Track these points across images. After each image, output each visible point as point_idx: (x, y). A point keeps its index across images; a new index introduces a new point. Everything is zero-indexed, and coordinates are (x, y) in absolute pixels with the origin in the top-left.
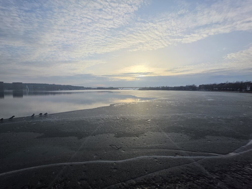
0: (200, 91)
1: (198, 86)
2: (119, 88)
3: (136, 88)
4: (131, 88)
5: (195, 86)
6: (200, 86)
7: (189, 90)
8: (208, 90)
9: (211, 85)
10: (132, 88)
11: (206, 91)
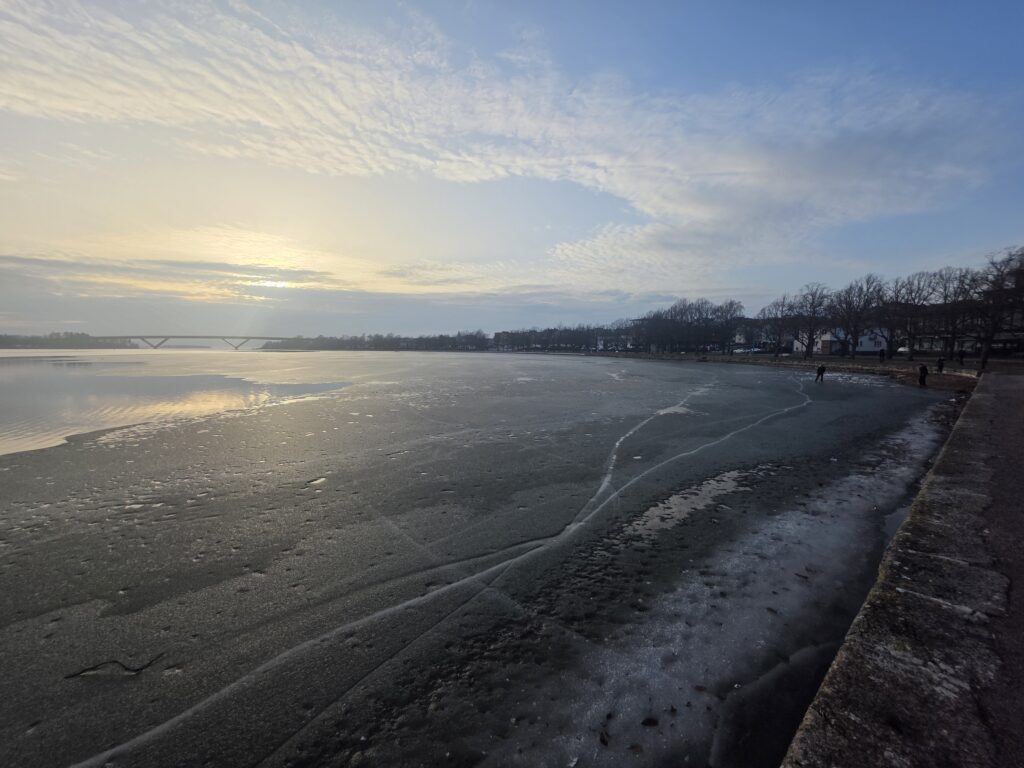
0: (498, 351)
1: (492, 336)
2: (132, 340)
3: (248, 338)
4: (220, 340)
5: (484, 336)
6: (497, 335)
7: (467, 350)
8: (519, 350)
9: (524, 333)
10: (223, 338)
11: (513, 351)
